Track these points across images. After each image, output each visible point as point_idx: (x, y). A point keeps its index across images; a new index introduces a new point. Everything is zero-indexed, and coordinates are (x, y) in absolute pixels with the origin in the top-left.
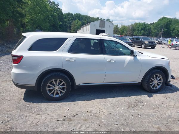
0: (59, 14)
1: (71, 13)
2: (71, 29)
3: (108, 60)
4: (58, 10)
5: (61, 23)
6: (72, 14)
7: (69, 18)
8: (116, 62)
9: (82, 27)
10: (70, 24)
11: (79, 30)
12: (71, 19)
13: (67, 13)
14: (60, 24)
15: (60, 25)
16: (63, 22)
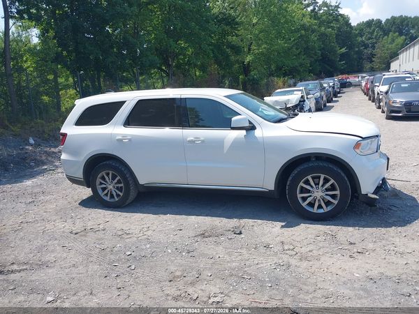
0: (339, 29)
1: (376, 20)
2: (373, 59)
3: (188, 139)
4: (337, 20)
5: (343, 50)
6: (379, 21)
7: (372, 33)
8: (204, 143)
9: (403, 51)
10: (373, 47)
11: (395, 60)
12: (375, 34)
13: (365, 21)
14: (343, 53)
15: (343, 56)
16: (350, 48)
